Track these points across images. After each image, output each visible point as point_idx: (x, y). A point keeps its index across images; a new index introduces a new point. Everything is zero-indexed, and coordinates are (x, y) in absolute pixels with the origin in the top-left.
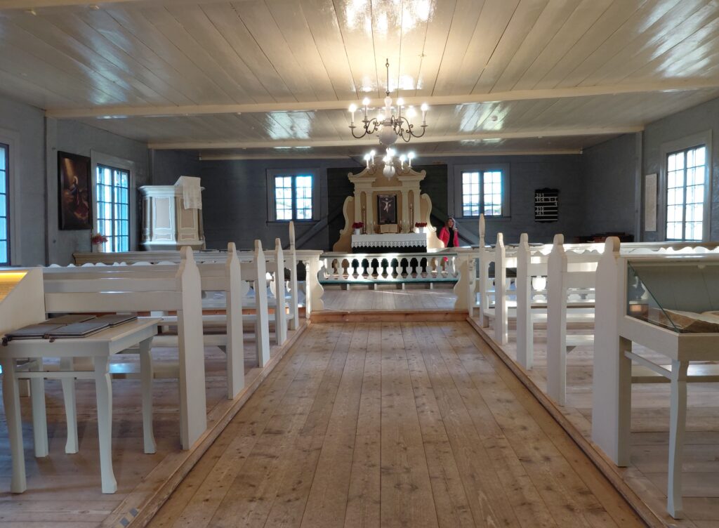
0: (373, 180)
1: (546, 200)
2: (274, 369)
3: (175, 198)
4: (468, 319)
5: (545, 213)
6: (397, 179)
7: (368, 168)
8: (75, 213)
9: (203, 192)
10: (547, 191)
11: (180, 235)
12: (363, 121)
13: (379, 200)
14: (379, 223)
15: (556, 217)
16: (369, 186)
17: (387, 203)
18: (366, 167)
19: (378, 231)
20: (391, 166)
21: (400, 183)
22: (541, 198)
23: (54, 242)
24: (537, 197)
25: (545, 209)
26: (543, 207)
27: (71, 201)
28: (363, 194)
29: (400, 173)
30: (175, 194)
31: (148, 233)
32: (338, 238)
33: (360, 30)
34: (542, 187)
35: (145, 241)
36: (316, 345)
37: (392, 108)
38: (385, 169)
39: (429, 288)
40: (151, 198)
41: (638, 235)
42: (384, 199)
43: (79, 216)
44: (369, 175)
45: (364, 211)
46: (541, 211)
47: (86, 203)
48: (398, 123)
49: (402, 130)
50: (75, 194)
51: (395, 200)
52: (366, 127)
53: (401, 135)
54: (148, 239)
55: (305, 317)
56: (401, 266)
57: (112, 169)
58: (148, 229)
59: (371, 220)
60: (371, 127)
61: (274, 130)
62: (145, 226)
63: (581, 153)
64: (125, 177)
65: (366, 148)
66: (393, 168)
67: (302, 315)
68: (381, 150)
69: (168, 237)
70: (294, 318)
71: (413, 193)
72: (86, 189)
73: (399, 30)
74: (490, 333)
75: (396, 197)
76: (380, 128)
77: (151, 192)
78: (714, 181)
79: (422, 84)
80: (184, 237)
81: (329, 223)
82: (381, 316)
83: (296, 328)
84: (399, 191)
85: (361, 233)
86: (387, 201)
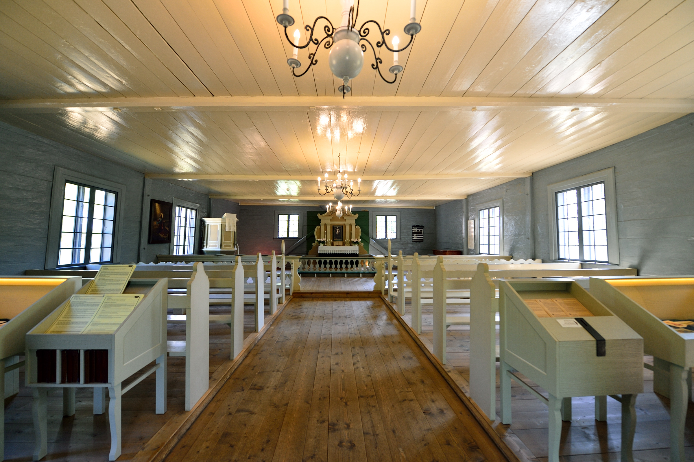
0: (331, 218)
1: (418, 231)
2: (266, 332)
3: (222, 225)
4: (381, 296)
5: (418, 237)
6: (344, 218)
7: (328, 212)
8: (160, 234)
9: (237, 223)
10: (418, 227)
11: (223, 245)
12: (325, 186)
13: (334, 228)
14: (333, 240)
15: (422, 240)
16: (329, 221)
17: (338, 230)
18: (327, 211)
19: (332, 245)
20: (341, 211)
21: (345, 220)
22: (415, 230)
23: (144, 248)
24: (414, 230)
25: (418, 235)
26: (417, 234)
27: (157, 227)
28: (325, 225)
29: (345, 215)
30: (222, 223)
31: (205, 244)
32: (312, 248)
33: (324, 136)
34: (416, 225)
35: (203, 248)
36: (294, 314)
37: (342, 181)
38: (337, 213)
39: (360, 276)
40: (208, 224)
41: (465, 251)
42: (336, 228)
43: (162, 236)
44: (328, 215)
45: (326, 234)
46: (416, 237)
47: (167, 229)
48: (344, 188)
49: (347, 192)
50: (160, 223)
51: (342, 228)
52: (326, 189)
53: (346, 194)
54: (205, 247)
55: (289, 294)
56: (345, 264)
57: (187, 208)
58: (205, 242)
59: (329, 239)
60: (329, 190)
61: (279, 191)
62: (204, 240)
63: (434, 208)
64: (194, 212)
65: (327, 202)
66: (341, 212)
67: (288, 293)
68: (335, 203)
69: (216, 246)
70: (282, 297)
71: (351, 225)
72: (168, 221)
73: (346, 137)
74: (394, 307)
75: (342, 227)
76: (335, 190)
77: (208, 221)
78: (504, 224)
79: (358, 168)
80: (225, 246)
81: (307, 240)
82: (333, 294)
83: (283, 302)
85: (323, 246)
86: (338, 229)
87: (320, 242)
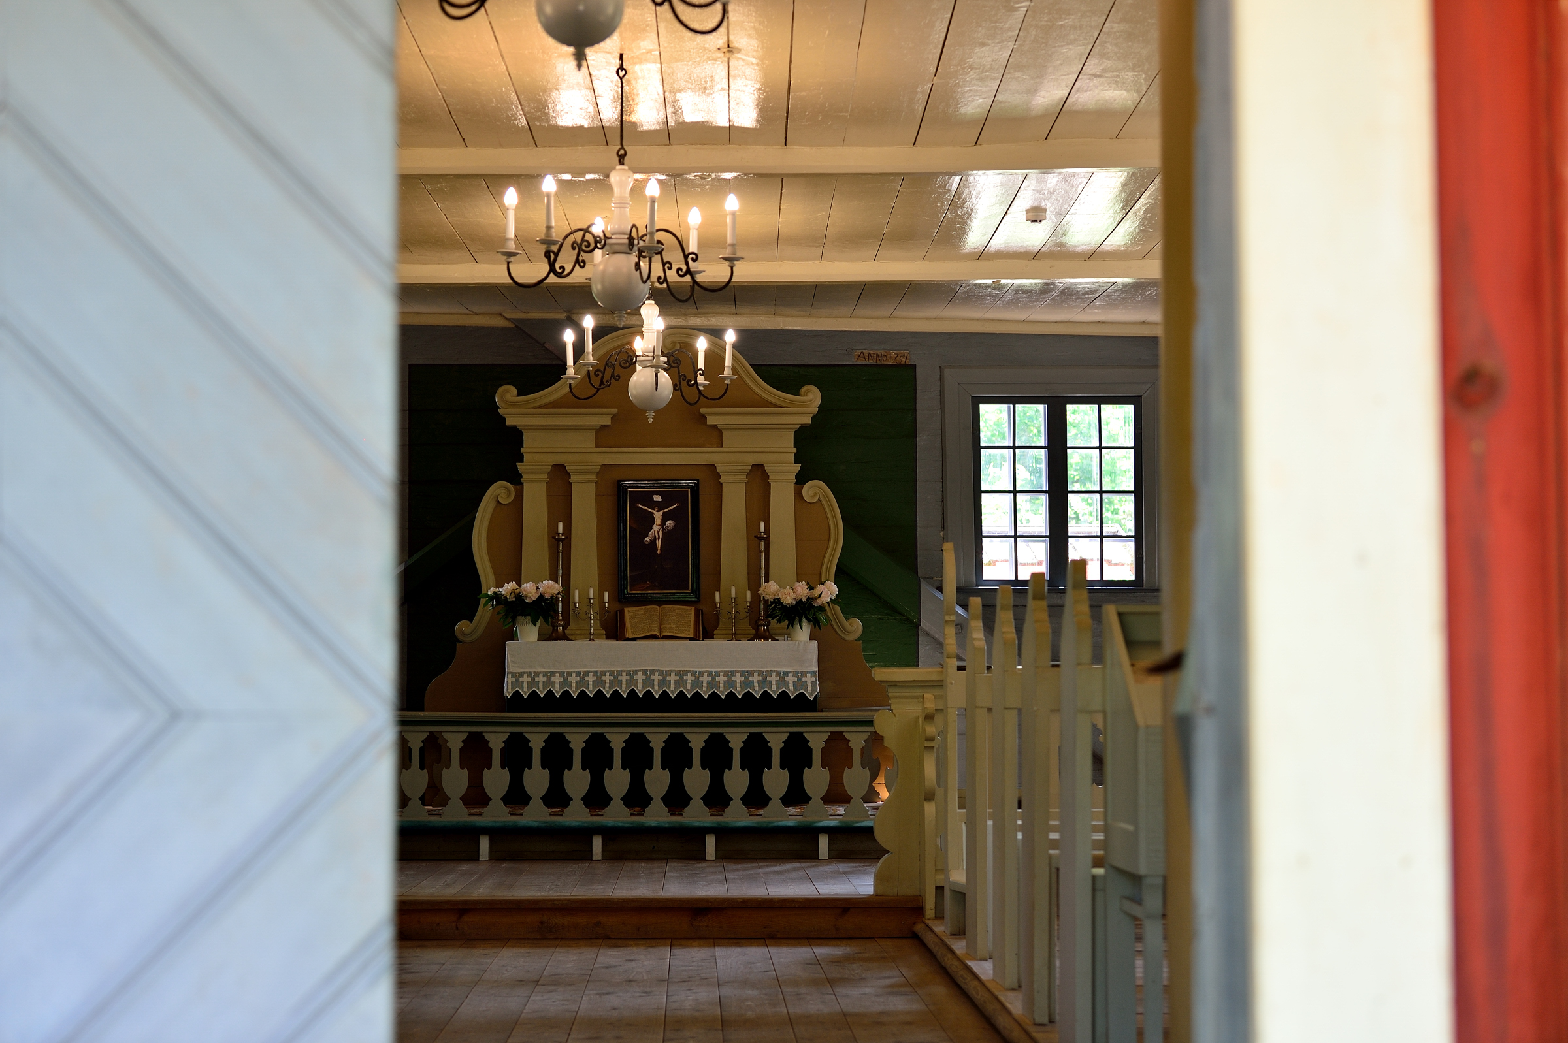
0: (600, 419)
4: (919, 928)
7: (571, 372)
13: (624, 498)
14: (623, 598)
16: (587, 442)
17: (658, 516)
18: (563, 368)
19: (614, 630)
20: (658, 369)
21: (716, 435)
28: (560, 474)
42: (647, 498)
44: (578, 399)
45: (561, 545)
51: (690, 499)
66: (664, 377)
71: (766, 476)
84: (712, 467)
85: (543, 637)
86: (659, 507)
87: (517, 608)
